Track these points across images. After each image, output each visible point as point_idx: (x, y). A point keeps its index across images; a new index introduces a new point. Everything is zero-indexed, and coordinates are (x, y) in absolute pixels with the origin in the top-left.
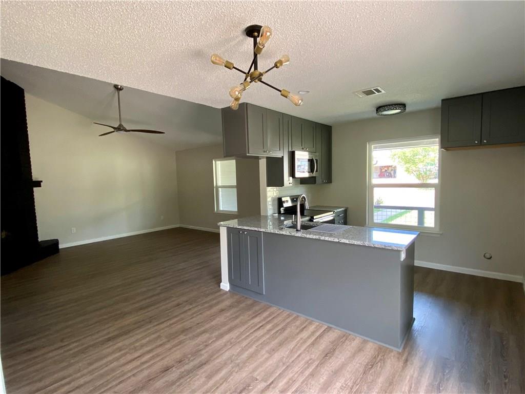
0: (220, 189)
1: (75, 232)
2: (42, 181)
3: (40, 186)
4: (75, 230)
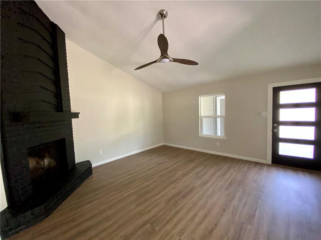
0: (204, 119)
1: (101, 153)
2: (79, 113)
3: (78, 117)
4: (101, 152)
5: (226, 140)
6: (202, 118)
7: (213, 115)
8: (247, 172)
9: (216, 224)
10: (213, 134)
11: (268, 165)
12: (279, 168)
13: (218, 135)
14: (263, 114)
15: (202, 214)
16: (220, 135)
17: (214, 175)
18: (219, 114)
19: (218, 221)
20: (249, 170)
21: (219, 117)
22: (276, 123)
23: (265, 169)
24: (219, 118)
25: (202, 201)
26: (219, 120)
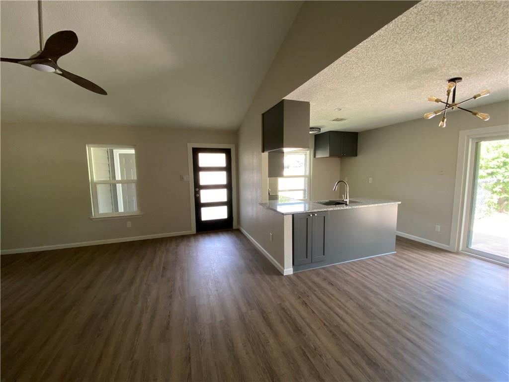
0: (99, 186)
5: (141, 216)
6: (95, 184)
7: (109, 179)
8: (177, 249)
9: (169, 316)
10: (111, 211)
11: (194, 235)
12: (203, 235)
13: (120, 211)
14: (185, 178)
15: (147, 316)
16: (123, 211)
17: (137, 268)
18: (118, 177)
19: (170, 312)
20: (177, 246)
21: (119, 182)
22: (198, 187)
23: (192, 239)
24: (120, 185)
25: (139, 304)
26: (119, 187)
